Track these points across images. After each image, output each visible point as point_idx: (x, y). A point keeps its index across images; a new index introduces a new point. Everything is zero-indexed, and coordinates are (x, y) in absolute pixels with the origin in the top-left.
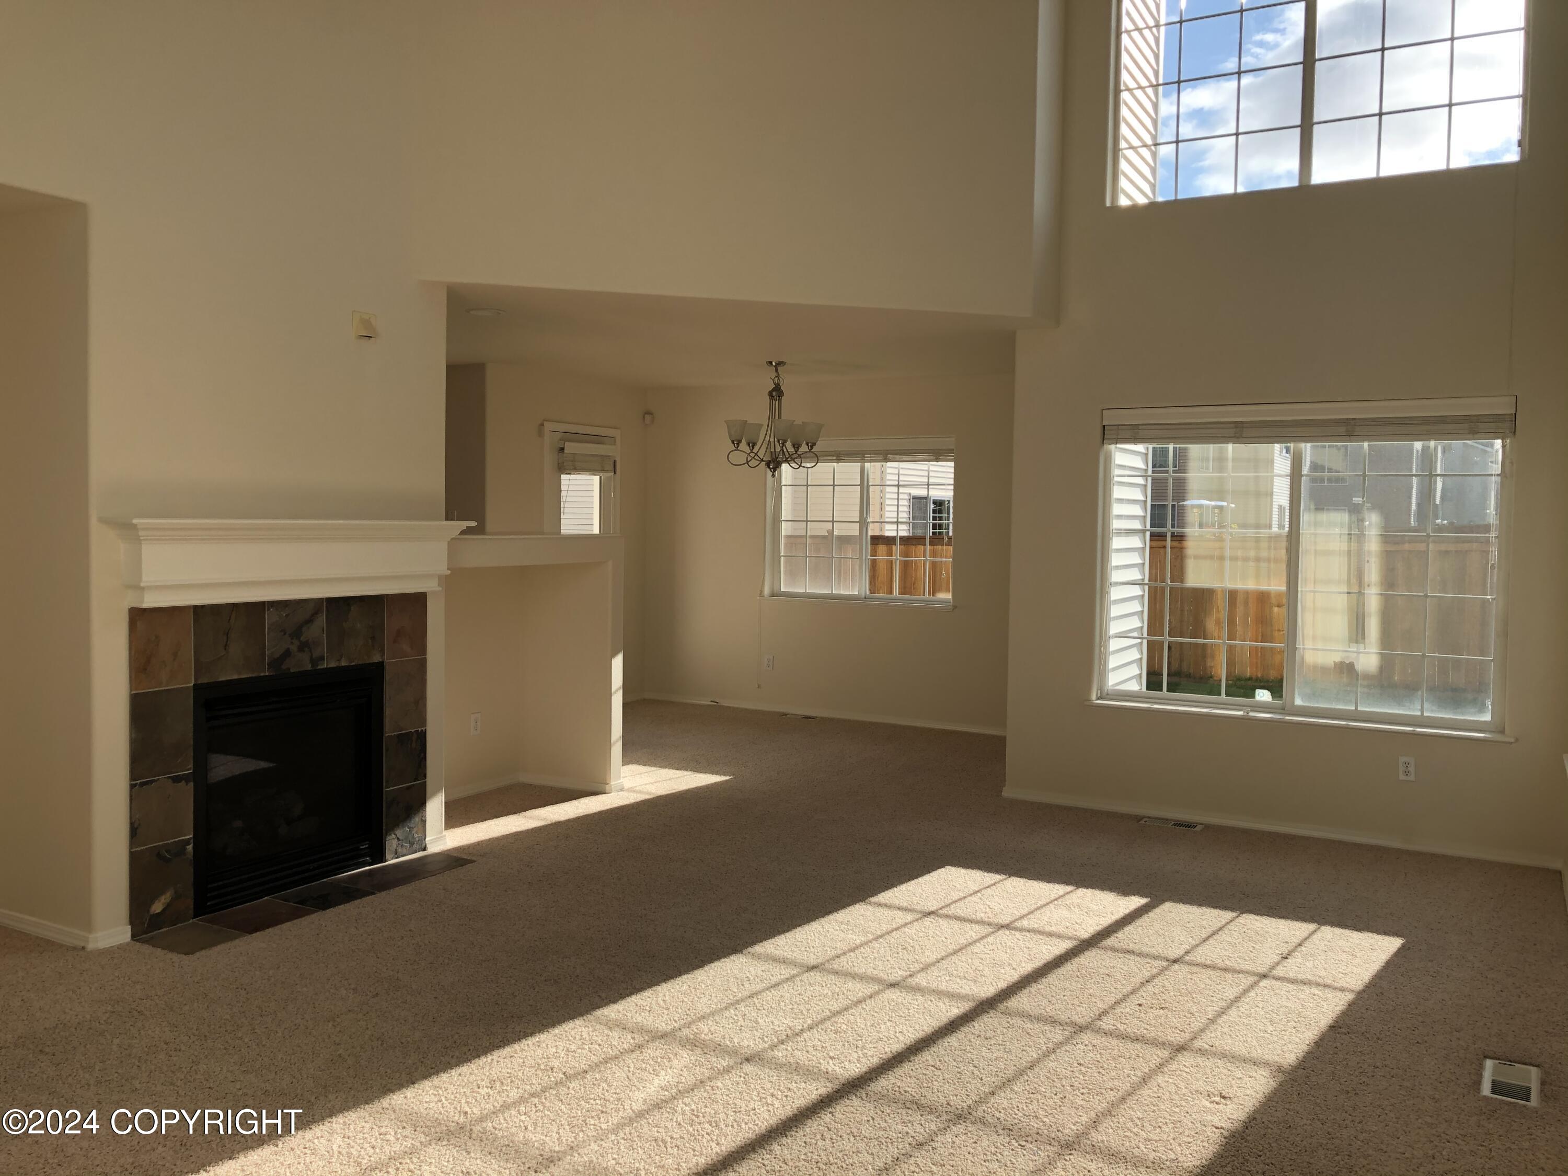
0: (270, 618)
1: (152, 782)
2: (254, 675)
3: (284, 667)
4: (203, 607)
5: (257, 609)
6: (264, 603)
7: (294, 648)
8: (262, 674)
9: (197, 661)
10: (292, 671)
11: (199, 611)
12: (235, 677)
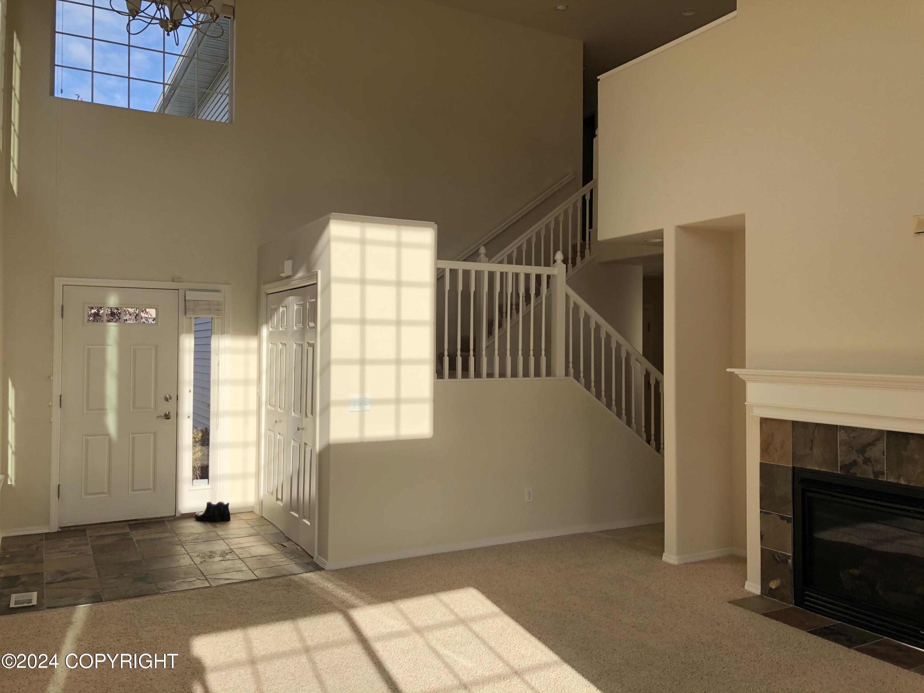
0: (841, 436)
1: (770, 514)
2: (829, 471)
3: (852, 471)
4: (797, 422)
5: (833, 429)
6: (837, 426)
7: (860, 460)
8: (835, 472)
9: (794, 453)
10: (858, 476)
11: (795, 424)
12: (817, 469)
